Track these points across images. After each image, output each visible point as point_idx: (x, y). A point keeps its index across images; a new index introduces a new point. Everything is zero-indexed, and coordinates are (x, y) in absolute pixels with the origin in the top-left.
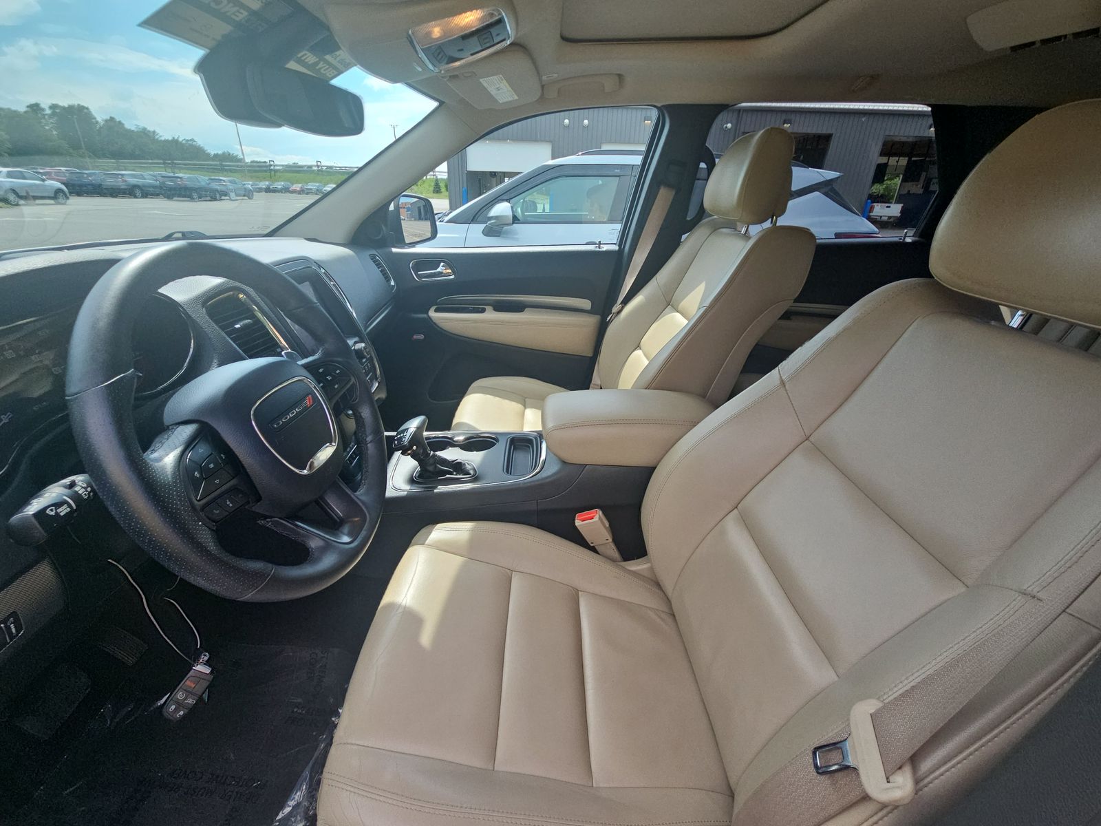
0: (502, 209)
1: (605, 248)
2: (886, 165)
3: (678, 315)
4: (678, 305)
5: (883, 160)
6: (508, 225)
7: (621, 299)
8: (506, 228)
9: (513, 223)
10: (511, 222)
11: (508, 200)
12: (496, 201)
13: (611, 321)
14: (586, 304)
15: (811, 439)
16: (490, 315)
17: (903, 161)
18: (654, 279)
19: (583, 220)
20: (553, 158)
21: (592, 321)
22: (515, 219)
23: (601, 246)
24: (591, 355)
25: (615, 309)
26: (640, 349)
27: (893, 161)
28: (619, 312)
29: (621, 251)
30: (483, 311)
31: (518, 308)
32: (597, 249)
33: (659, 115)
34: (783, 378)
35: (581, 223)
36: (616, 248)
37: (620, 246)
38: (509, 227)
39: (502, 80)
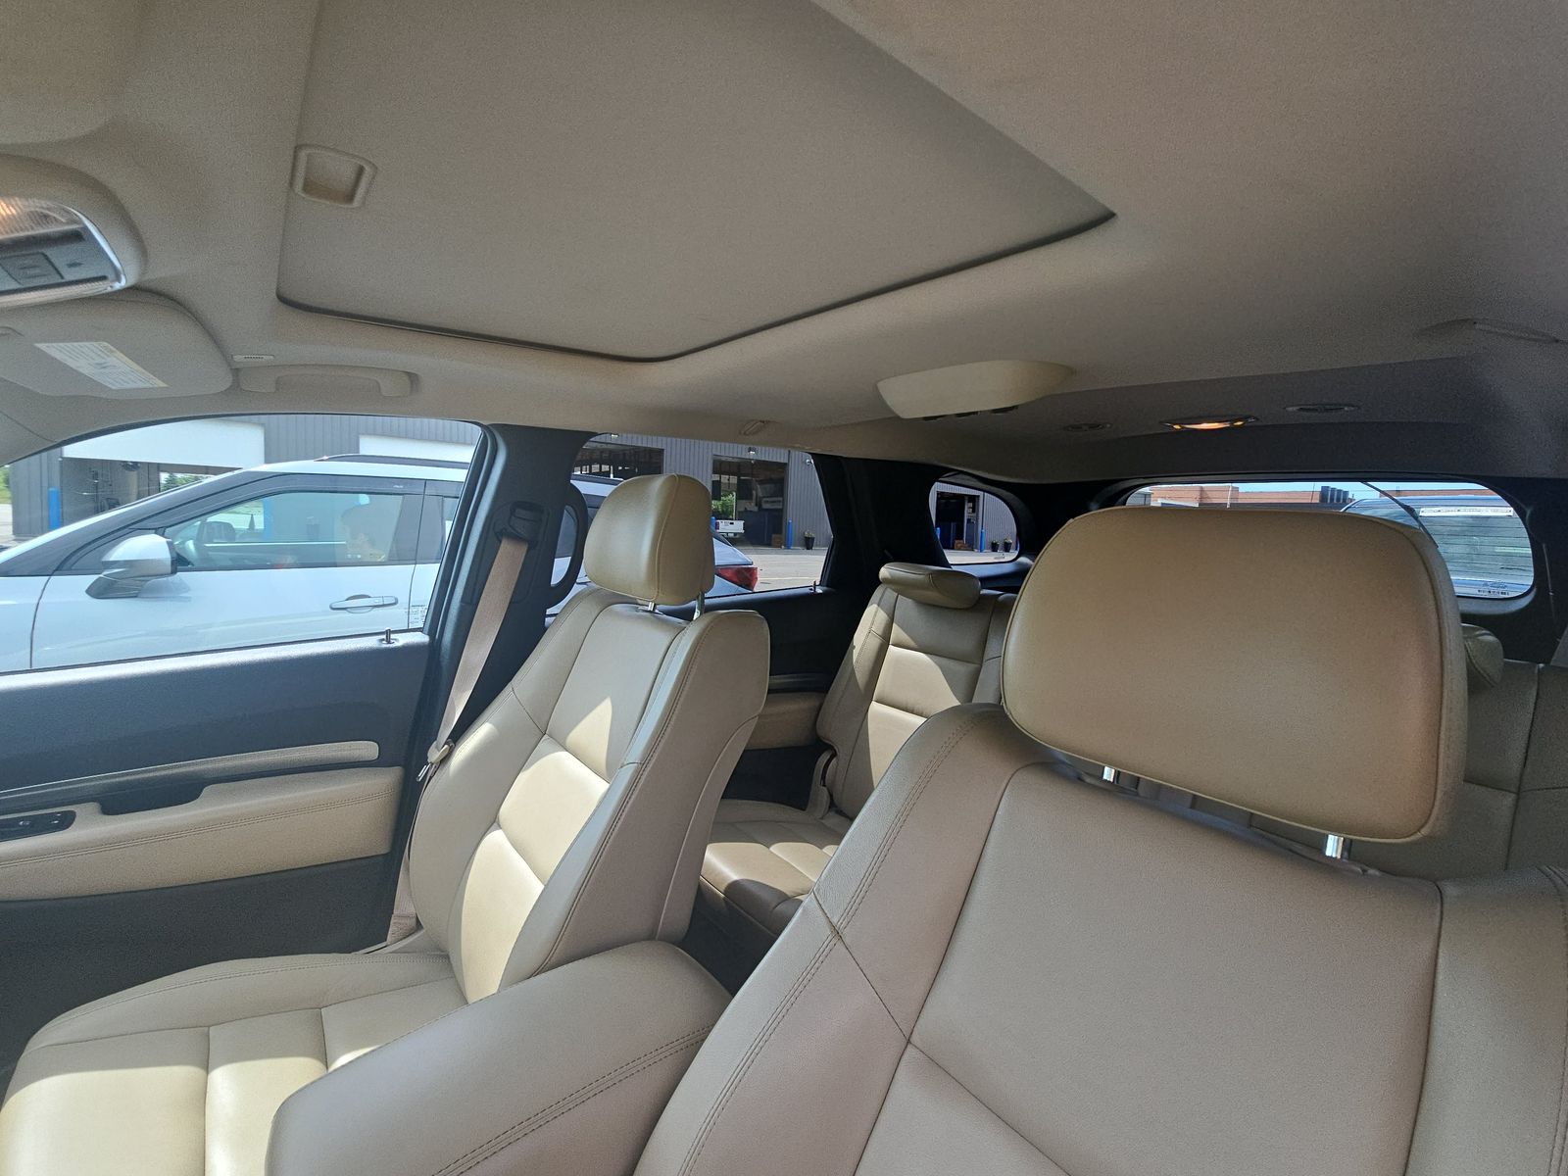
0: (147, 547)
1: (401, 640)
2: (720, 482)
3: (564, 755)
4: (565, 738)
5: (716, 477)
6: (162, 575)
7: (445, 732)
8: (154, 580)
9: (174, 572)
10: (169, 569)
11: (159, 531)
12: (127, 530)
13: (427, 779)
14: (368, 749)
15: (915, 1038)
16: (91, 828)
17: (734, 480)
18: (508, 689)
19: (338, 561)
20: (268, 461)
21: (384, 781)
22: (180, 562)
23: (393, 636)
24: (386, 851)
25: (434, 755)
26: (499, 827)
27: (725, 479)
28: (445, 759)
29: (434, 646)
30: (66, 821)
31: (184, 791)
32: (385, 645)
33: (485, 436)
34: (835, 920)
35: (335, 565)
36: (422, 638)
37: (431, 633)
38: (165, 579)
39: (112, 351)
